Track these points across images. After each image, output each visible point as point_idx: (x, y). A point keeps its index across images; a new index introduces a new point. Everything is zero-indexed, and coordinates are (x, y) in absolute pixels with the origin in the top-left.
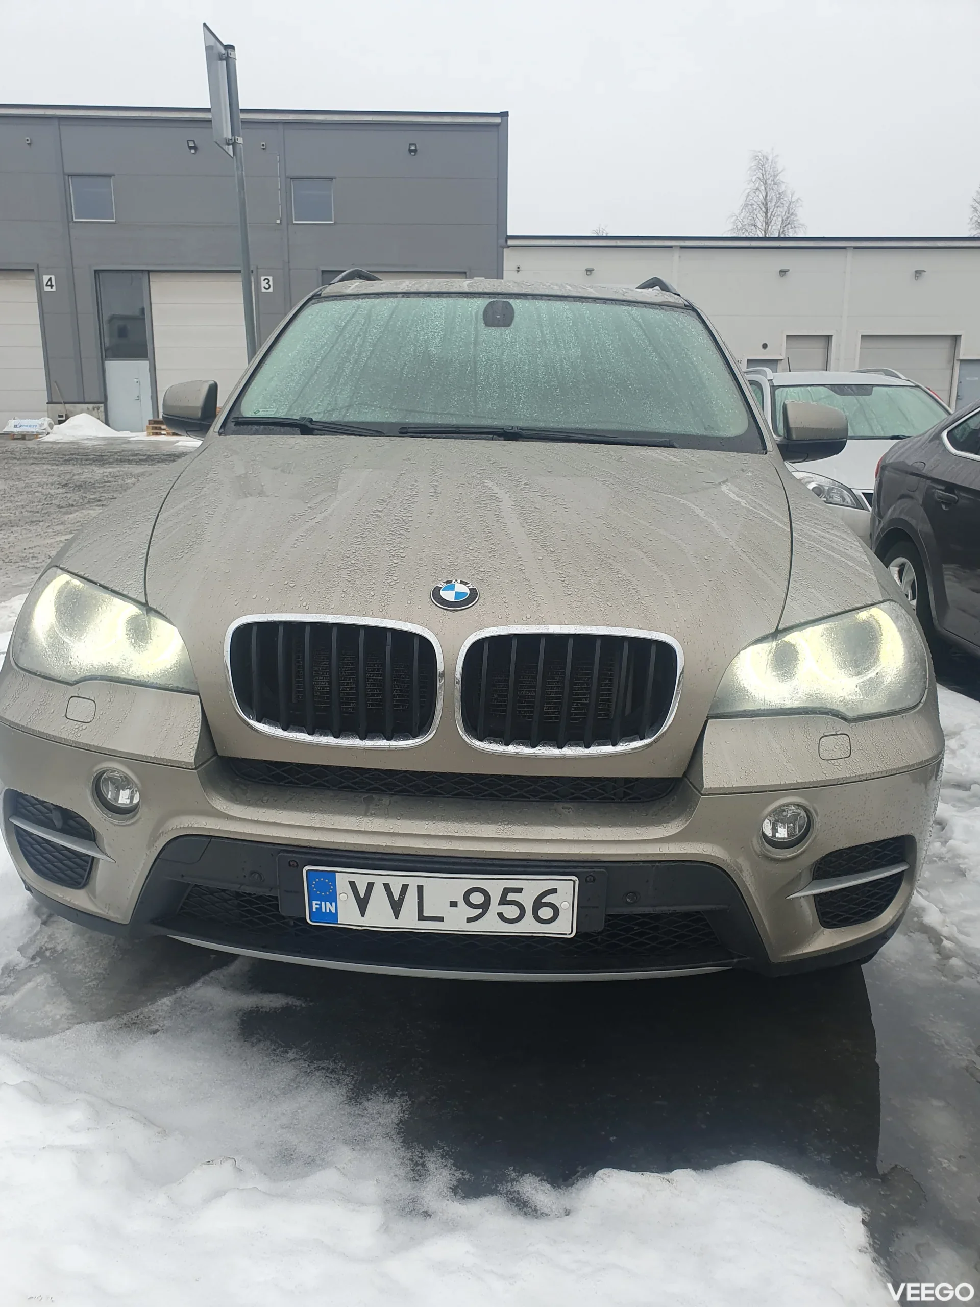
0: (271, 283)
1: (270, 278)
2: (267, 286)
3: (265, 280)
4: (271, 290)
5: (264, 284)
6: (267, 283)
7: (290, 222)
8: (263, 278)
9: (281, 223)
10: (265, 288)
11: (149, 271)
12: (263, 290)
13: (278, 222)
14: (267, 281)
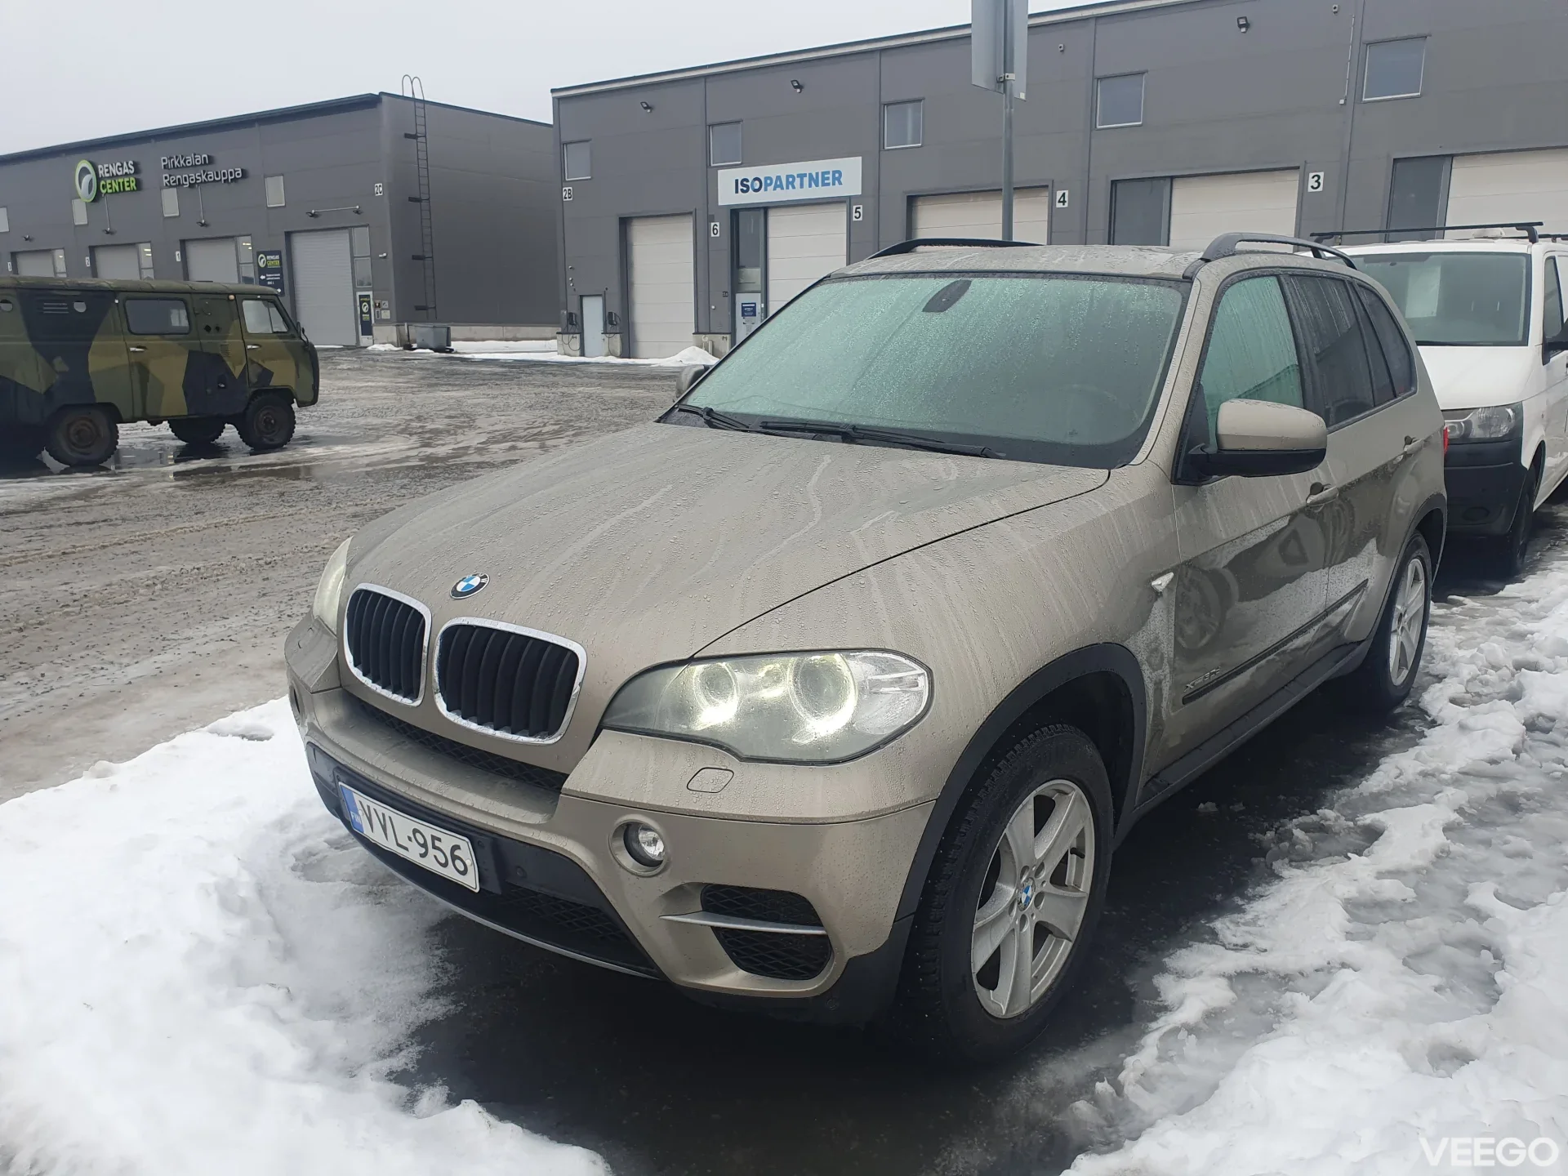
0: (1321, 181)
1: (1322, 174)
2: (1316, 185)
3: (1313, 177)
4: (1320, 189)
5: (1312, 182)
6: (1317, 181)
7: (1358, 100)
8: (1311, 175)
9: (1345, 103)
10: (1312, 187)
11: (1172, 178)
12: (1310, 190)
13: (1342, 102)
14: (1316, 178)
